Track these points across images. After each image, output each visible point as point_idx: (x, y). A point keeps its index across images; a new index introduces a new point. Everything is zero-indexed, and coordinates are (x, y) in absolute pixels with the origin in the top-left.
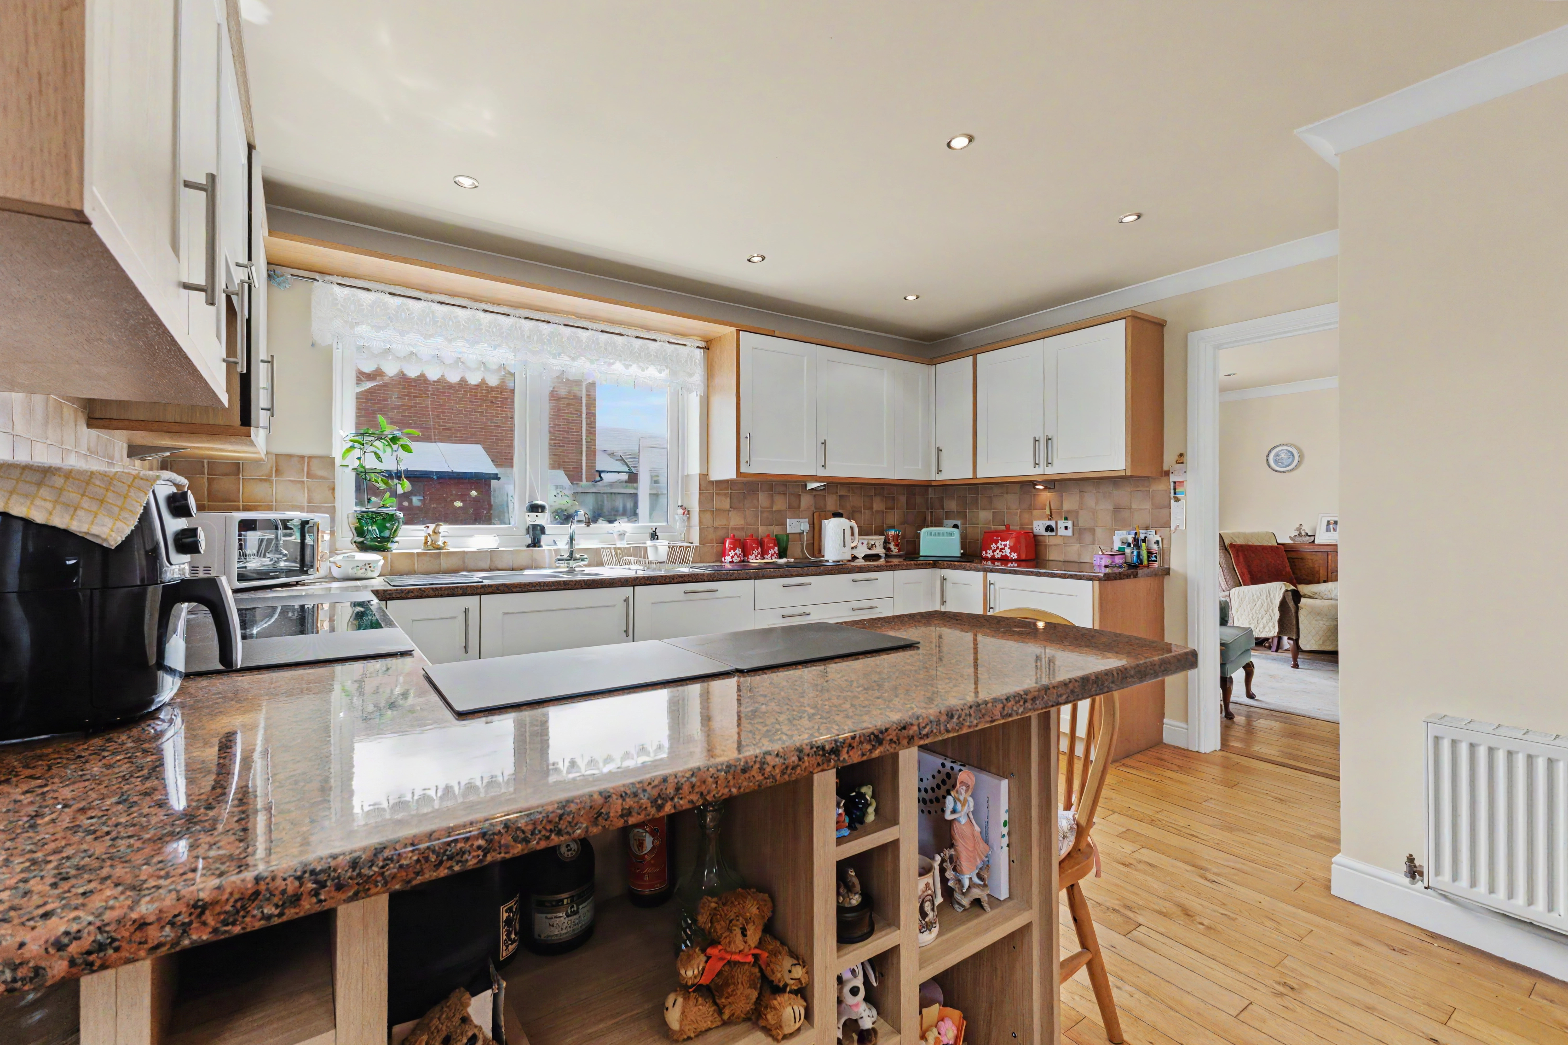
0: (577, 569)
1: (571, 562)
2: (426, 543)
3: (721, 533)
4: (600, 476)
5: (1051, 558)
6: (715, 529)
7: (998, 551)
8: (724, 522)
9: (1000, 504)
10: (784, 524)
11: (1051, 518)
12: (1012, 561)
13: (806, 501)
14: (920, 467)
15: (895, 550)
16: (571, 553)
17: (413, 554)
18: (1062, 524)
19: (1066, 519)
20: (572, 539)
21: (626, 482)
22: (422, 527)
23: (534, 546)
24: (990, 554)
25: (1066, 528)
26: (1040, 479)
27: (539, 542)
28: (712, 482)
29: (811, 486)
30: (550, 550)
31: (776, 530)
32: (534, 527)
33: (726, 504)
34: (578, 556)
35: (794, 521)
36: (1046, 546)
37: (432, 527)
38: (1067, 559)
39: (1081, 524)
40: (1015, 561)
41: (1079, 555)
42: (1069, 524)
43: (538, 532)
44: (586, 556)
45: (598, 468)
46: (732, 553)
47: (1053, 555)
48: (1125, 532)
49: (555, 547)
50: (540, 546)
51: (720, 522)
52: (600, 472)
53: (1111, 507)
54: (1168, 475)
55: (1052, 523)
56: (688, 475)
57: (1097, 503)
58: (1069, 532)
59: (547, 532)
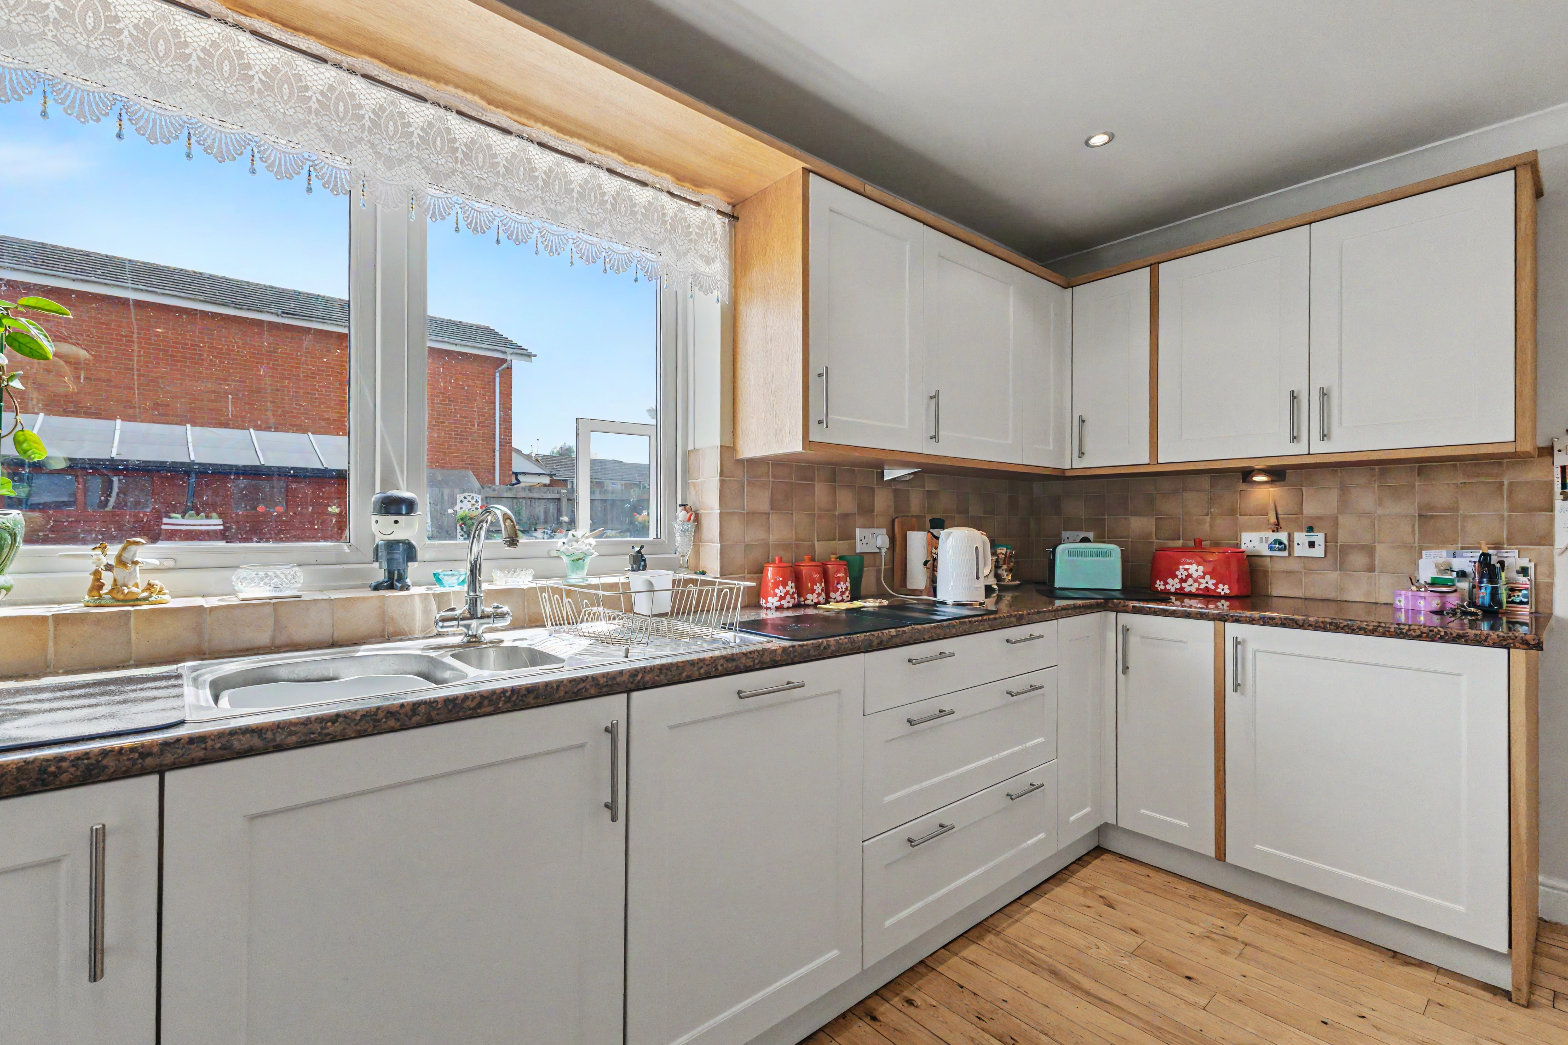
0: (488, 637)
1: (474, 623)
2: (98, 586)
3: (757, 554)
4: (517, 479)
5: (1275, 593)
6: (748, 546)
7: (1190, 581)
8: (761, 535)
9: (1170, 506)
10: (852, 537)
11: (1277, 528)
12: (1220, 597)
13: (882, 501)
14: (1051, 447)
15: (1007, 577)
16: (473, 602)
17: (44, 619)
18: (1301, 538)
19: (1310, 529)
20: (474, 571)
21: (549, 485)
22: (87, 549)
23: (391, 587)
24: (1173, 585)
25: (1312, 545)
26: (1259, 465)
27: (401, 578)
28: (742, 461)
29: (890, 474)
30: (424, 597)
31: (841, 547)
32: (391, 546)
33: (762, 502)
34: (489, 610)
35: (867, 532)
36: (1266, 572)
37: (114, 549)
38: (1309, 594)
39: (1343, 537)
40: (1226, 597)
41: (1342, 590)
42: (1319, 538)
43: (399, 556)
44: (506, 609)
45: (514, 470)
46: (780, 591)
47: (1279, 588)
48: (1444, 553)
49: (438, 589)
50: (406, 587)
51: (755, 534)
52: (516, 474)
53: (1414, 511)
54: (1552, 454)
55: (1283, 536)
56: (695, 450)
57: (1380, 503)
58: (1319, 551)
59: (420, 556)
